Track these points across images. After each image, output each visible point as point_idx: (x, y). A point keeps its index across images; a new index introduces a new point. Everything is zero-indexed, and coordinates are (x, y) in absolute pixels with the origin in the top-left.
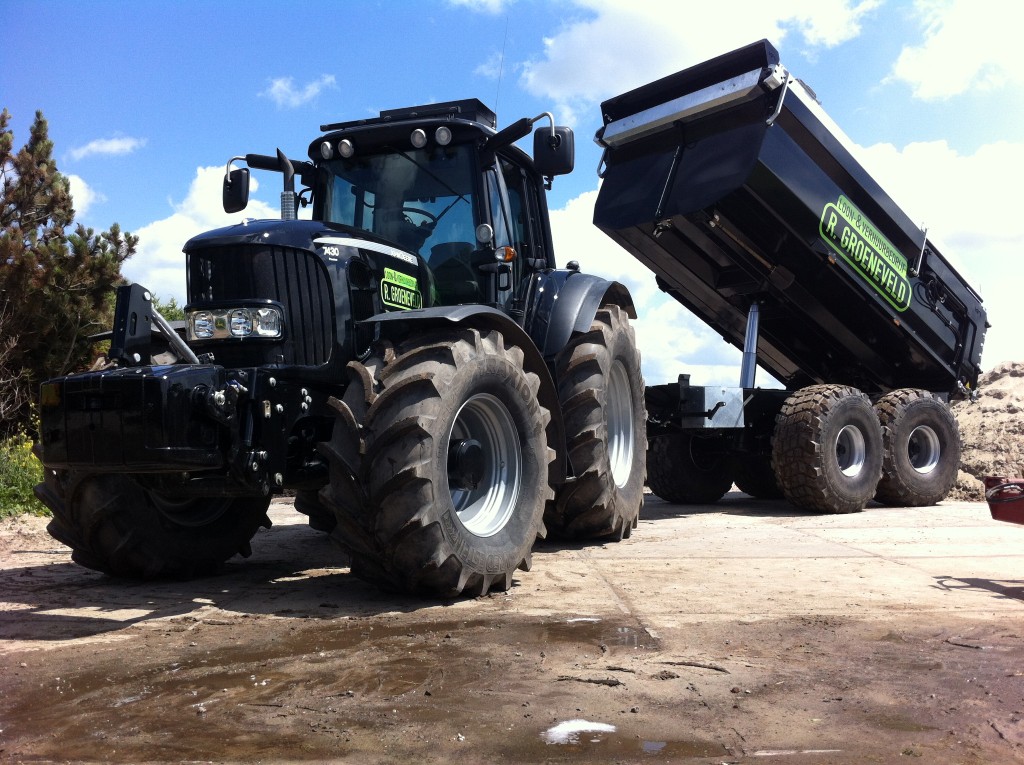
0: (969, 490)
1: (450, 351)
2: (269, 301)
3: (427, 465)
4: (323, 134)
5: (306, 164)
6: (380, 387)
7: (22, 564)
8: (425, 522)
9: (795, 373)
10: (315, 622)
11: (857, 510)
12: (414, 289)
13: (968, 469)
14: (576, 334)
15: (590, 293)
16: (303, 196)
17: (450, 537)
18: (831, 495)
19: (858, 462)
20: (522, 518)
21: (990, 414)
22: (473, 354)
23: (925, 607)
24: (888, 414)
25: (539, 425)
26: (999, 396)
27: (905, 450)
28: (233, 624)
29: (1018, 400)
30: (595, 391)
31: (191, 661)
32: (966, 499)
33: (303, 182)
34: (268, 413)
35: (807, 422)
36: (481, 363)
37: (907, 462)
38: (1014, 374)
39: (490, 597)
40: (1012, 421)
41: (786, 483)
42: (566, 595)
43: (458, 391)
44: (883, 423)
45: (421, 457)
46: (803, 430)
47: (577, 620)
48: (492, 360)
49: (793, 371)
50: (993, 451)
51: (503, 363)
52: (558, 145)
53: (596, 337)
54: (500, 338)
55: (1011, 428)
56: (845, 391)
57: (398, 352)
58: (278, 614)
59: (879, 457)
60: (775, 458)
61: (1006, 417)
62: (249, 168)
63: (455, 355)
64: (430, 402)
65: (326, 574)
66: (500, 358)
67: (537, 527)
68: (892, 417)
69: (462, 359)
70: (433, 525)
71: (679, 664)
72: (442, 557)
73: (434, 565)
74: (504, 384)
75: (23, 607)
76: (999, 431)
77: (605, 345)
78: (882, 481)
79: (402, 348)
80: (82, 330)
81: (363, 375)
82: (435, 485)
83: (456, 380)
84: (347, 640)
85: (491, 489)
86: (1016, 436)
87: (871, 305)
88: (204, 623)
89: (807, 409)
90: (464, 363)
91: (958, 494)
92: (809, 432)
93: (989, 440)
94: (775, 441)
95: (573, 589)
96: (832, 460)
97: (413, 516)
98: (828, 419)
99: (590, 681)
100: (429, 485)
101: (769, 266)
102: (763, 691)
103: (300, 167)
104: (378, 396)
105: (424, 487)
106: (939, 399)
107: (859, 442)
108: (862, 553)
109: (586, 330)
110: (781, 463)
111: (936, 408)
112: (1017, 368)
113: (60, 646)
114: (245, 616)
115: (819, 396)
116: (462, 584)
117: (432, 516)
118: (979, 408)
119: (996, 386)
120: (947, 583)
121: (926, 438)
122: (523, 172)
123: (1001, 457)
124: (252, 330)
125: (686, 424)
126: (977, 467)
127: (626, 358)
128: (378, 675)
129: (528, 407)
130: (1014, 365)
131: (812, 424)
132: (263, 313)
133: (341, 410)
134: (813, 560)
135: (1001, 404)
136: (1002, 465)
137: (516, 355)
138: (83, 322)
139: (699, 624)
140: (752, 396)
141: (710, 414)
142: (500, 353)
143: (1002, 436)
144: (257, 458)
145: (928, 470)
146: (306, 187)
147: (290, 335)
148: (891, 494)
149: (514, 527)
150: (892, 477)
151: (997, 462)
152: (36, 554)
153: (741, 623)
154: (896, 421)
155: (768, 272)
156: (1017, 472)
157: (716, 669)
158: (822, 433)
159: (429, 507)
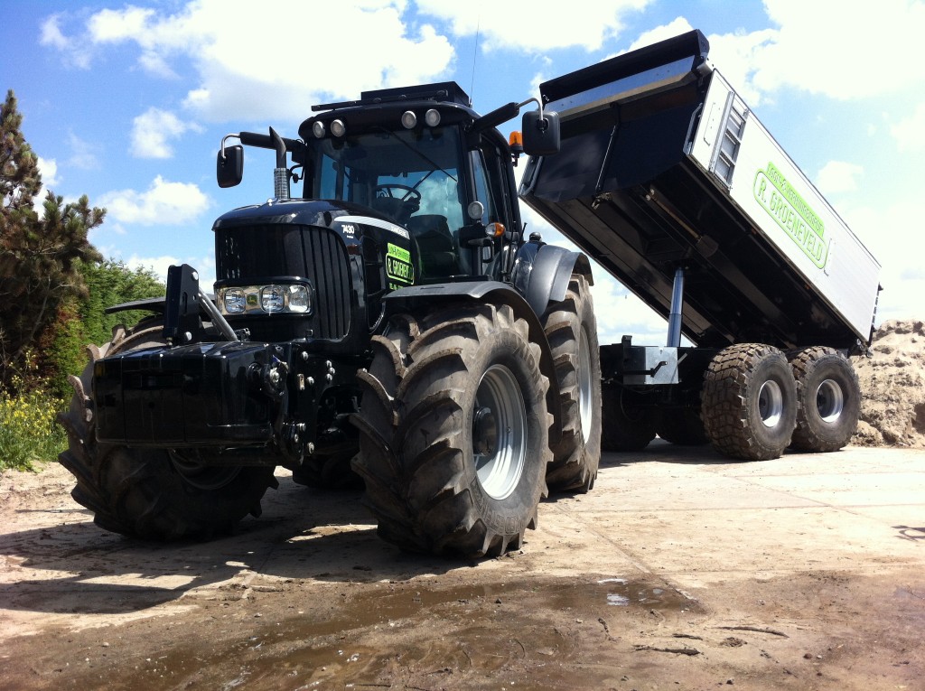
0: (865, 437)
1: (473, 326)
2: (298, 278)
3: (456, 436)
4: (315, 114)
5: (296, 142)
6: (408, 361)
7: (35, 525)
8: (457, 490)
9: (706, 330)
10: (359, 587)
11: (776, 457)
12: (408, 262)
13: (864, 418)
14: (551, 302)
15: (561, 264)
16: (294, 172)
17: (478, 502)
18: (755, 445)
19: (776, 414)
20: (529, 480)
21: (879, 367)
22: (491, 328)
23: (909, 560)
24: (799, 369)
25: (541, 392)
26: (886, 351)
27: (814, 402)
28: (283, 590)
29: (904, 355)
30: (571, 355)
31: (269, 635)
32: (862, 445)
33: (293, 159)
34: (302, 386)
35: (734, 379)
36: (497, 337)
37: (815, 412)
38: (899, 331)
39: (508, 556)
40: (900, 374)
41: (714, 433)
42: (577, 552)
43: (480, 364)
44: (797, 379)
45: (455, 428)
46: (730, 387)
47: (607, 580)
48: (506, 333)
49: (704, 328)
50: (885, 401)
51: (514, 335)
52: (546, 128)
53: (569, 305)
54: (511, 311)
55: (900, 380)
56: (765, 349)
57: (423, 328)
58: (318, 577)
59: (794, 409)
60: (704, 411)
61: (894, 370)
62: (243, 146)
63: (477, 329)
64: (458, 375)
65: (335, 532)
66: (511, 331)
67: (541, 488)
68: (803, 372)
69: (483, 334)
70: (464, 492)
71: (736, 629)
72: (471, 522)
73: (464, 529)
74: (514, 355)
75: (64, 575)
76: (889, 383)
77: (576, 313)
78: (795, 430)
79: (425, 323)
80: (52, 292)
81: (391, 350)
82: (465, 454)
83: (479, 354)
84: (405, 606)
85: (499, 453)
86: (905, 387)
87: (785, 272)
88: (254, 590)
89: (735, 367)
90: (485, 337)
91: (855, 440)
92: (736, 388)
93: (881, 391)
94: (704, 396)
95: (579, 547)
96: (756, 412)
97: (445, 484)
98: (752, 375)
99: (667, 650)
100: (460, 455)
101: (697, 236)
102: (831, 655)
103: (291, 145)
104: (407, 370)
105: (456, 457)
106: (843, 356)
107: (777, 396)
108: (812, 503)
109: (562, 299)
110: (710, 416)
111: (840, 364)
112: (902, 326)
113: (128, 620)
114: (289, 582)
115: (743, 355)
116: (486, 547)
117: (463, 484)
118: (870, 362)
119: (883, 342)
120: (909, 533)
121: (831, 390)
122: (498, 150)
123: (892, 407)
124: (284, 306)
125: (627, 381)
126: (871, 415)
127: (588, 325)
128: (459, 648)
129: (533, 375)
130: (898, 323)
131: (738, 380)
132: (293, 289)
133: (372, 384)
134: (773, 511)
135: (889, 358)
136: (893, 413)
137: (522, 327)
138: (54, 284)
139: (721, 583)
140: (685, 355)
141: (653, 373)
142: (511, 326)
143: (892, 388)
144: (297, 430)
145: (833, 419)
146: (296, 164)
147: (317, 311)
148: (803, 442)
149: (523, 487)
150: (803, 426)
151: (889, 411)
152: (43, 514)
153: (759, 581)
154: (807, 376)
155: (695, 241)
156: (907, 420)
157: (774, 633)
158: (748, 388)
159: (461, 475)
